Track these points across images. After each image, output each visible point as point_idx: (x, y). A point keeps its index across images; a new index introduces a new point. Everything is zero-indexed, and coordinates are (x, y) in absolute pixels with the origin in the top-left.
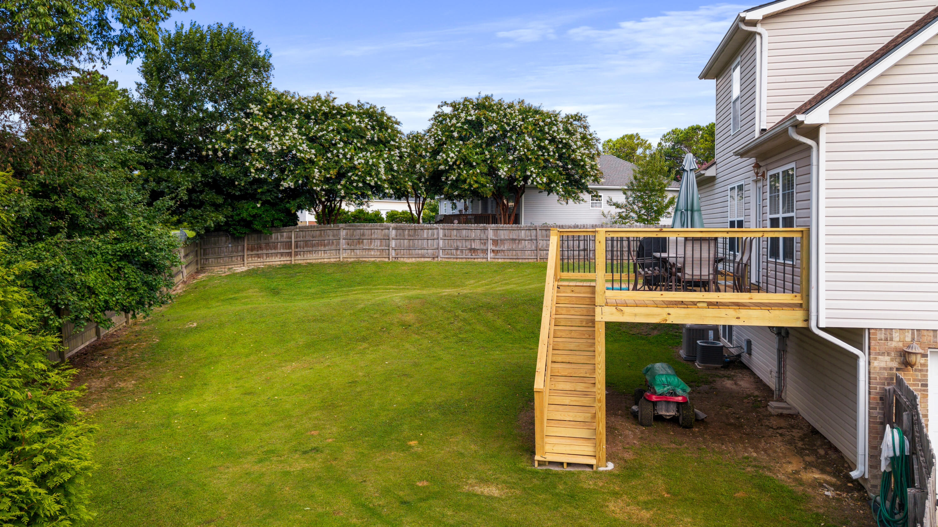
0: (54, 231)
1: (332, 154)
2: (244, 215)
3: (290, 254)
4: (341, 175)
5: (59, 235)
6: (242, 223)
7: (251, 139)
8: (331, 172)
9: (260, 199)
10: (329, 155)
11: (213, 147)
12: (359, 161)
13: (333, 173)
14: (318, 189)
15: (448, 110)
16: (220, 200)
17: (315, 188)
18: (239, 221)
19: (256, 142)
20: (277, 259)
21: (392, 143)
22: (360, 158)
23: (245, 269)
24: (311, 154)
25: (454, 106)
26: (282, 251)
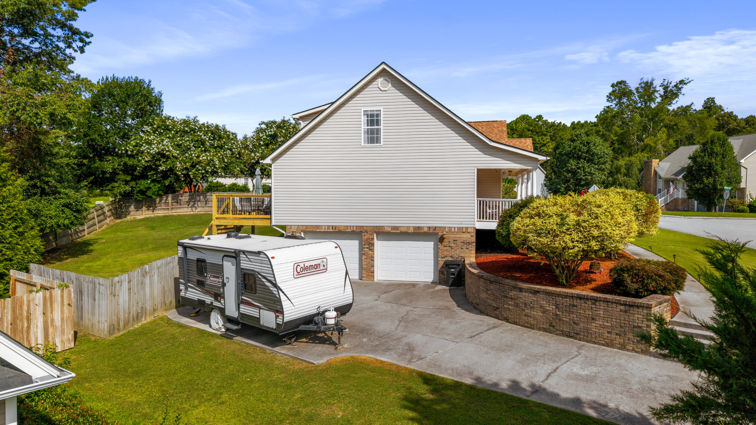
0: (35, 194)
1: (189, 154)
2: (142, 187)
3: (168, 209)
4: (193, 166)
5: (37, 196)
6: (141, 192)
7: (144, 145)
8: (187, 164)
9: (150, 178)
10: (187, 155)
11: (126, 149)
12: (203, 158)
13: (188, 165)
14: (180, 173)
15: (264, 126)
16: (129, 178)
17: (178, 173)
18: (139, 191)
19: (147, 146)
20: (161, 212)
21: (226, 147)
22: (203, 156)
23: (143, 217)
24: (176, 153)
25: (267, 124)
26: (164, 208)
